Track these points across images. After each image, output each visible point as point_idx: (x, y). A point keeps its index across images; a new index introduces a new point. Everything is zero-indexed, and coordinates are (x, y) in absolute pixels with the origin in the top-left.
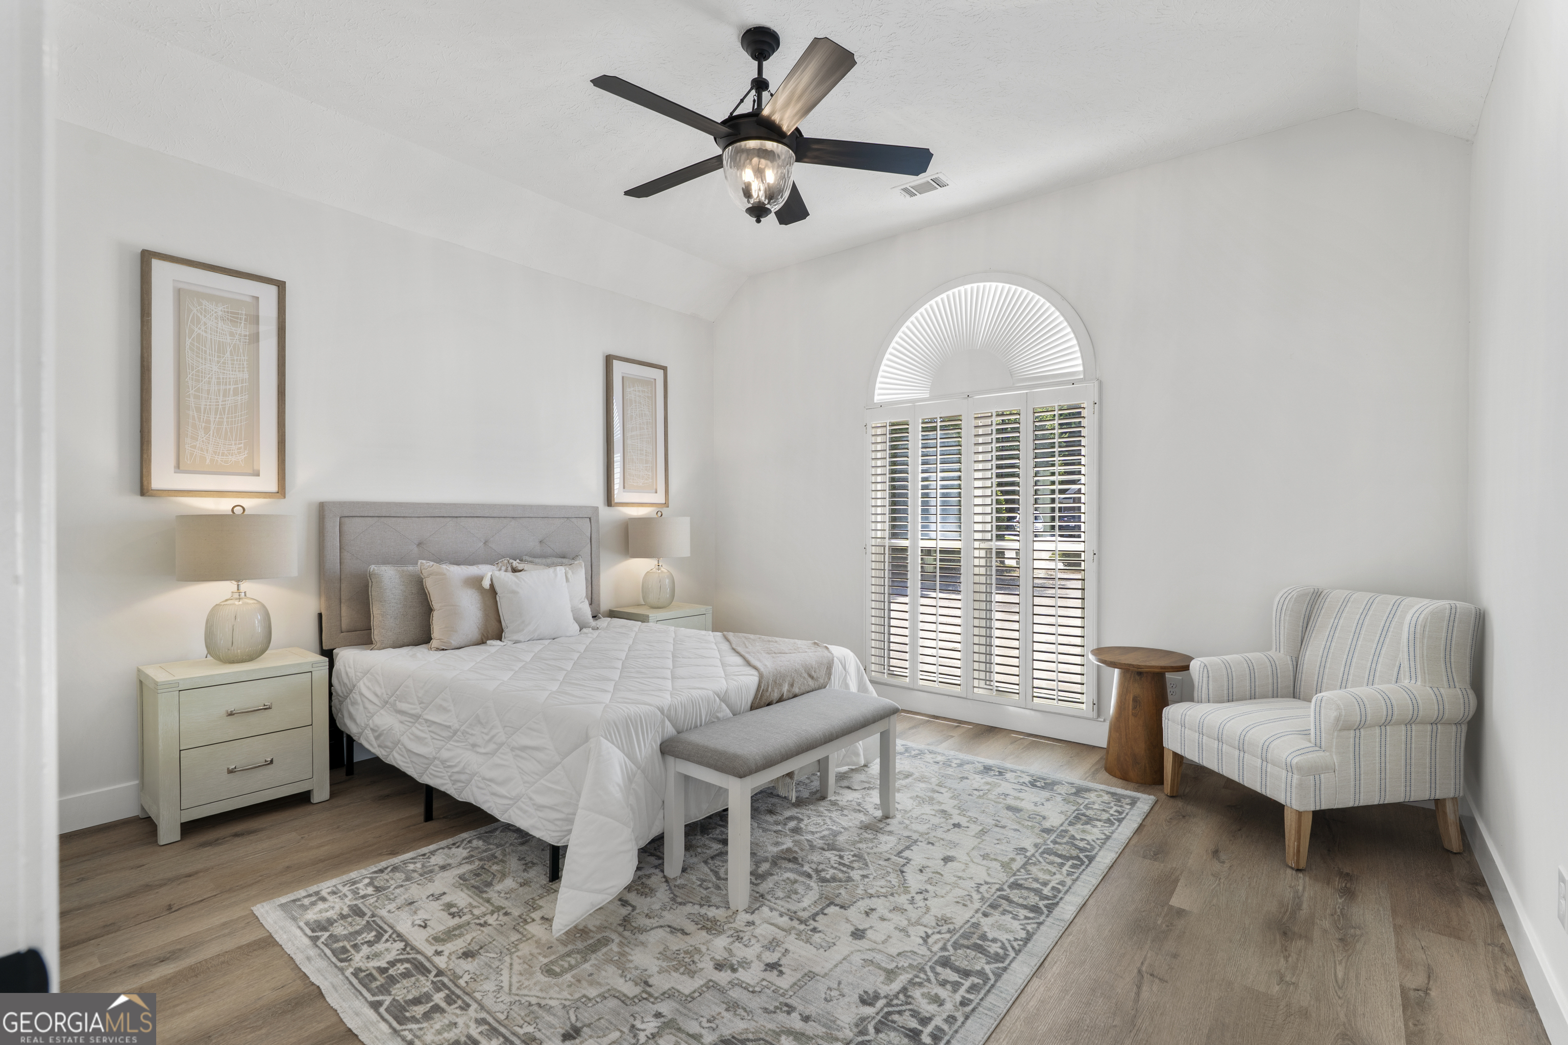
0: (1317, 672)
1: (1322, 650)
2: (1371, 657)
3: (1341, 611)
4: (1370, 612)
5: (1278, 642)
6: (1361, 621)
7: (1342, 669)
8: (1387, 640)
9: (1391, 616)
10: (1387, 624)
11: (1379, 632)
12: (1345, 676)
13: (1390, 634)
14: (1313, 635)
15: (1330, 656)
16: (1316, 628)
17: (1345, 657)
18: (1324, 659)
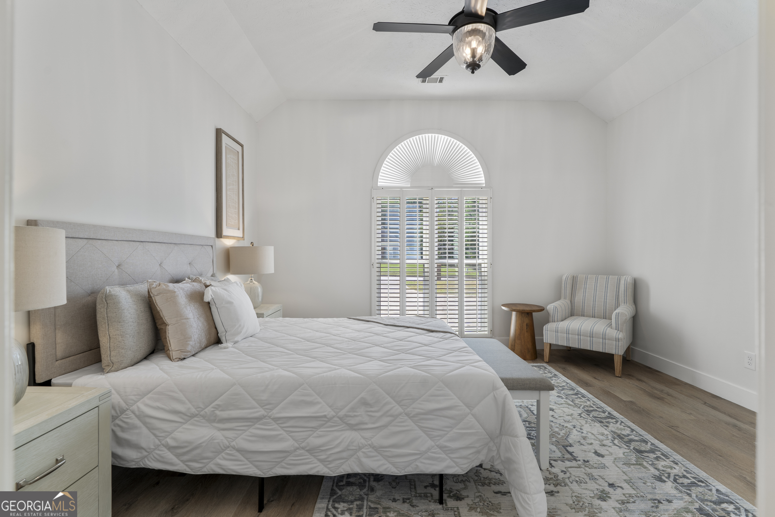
0: (581, 305)
1: (582, 297)
2: (603, 297)
3: (586, 282)
4: (598, 282)
5: (565, 296)
6: (596, 285)
7: (592, 303)
8: (608, 291)
9: (607, 282)
10: (607, 285)
11: (604, 288)
12: (594, 305)
13: (609, 289)
14: (577, 292)
15: (586, 299)
16: (577, 289)
17: (593, 298)
18: (584, 300)
